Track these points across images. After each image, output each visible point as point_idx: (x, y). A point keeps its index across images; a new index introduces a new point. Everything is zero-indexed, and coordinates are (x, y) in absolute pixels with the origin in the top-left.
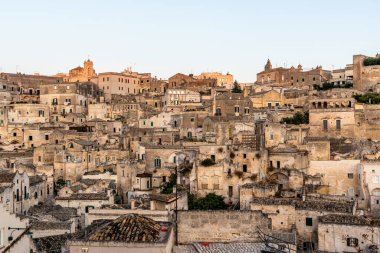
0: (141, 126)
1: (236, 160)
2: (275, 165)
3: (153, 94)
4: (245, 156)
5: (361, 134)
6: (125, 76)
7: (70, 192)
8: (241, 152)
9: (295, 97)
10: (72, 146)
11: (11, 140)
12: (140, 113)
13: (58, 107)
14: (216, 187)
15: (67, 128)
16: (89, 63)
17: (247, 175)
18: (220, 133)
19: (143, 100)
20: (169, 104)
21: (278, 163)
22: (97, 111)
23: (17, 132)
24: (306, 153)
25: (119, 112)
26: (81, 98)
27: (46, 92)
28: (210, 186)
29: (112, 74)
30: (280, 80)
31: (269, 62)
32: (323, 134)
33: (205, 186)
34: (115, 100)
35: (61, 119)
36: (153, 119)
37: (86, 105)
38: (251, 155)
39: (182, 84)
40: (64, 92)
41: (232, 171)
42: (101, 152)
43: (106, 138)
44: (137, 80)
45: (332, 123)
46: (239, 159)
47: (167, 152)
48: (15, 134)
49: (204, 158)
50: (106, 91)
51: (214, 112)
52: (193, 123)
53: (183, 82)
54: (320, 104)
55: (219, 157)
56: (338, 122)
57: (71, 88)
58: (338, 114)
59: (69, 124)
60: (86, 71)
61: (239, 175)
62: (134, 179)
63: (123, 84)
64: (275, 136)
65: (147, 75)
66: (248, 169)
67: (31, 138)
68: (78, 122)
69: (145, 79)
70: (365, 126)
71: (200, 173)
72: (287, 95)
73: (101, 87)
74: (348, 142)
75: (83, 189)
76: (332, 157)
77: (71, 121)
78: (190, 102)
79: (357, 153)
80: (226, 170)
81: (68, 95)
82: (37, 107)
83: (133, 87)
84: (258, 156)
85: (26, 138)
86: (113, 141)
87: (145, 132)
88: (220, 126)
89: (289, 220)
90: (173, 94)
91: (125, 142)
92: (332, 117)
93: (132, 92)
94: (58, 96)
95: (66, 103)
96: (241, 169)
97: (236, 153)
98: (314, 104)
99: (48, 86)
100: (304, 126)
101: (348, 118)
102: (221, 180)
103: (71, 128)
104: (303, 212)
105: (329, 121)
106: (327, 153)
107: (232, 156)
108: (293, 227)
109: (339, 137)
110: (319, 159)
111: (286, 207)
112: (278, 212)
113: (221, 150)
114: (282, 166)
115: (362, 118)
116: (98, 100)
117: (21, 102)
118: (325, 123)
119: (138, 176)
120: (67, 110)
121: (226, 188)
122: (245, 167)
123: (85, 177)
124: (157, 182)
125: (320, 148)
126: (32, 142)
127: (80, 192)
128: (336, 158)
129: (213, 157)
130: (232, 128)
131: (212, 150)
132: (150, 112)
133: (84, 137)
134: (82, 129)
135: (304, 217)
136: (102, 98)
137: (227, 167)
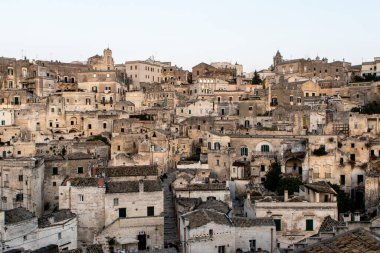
0: (179, 114)
1: (343, 149)
2: (377, 154)
4: (353, 145)
6: (150, 64)
7: (185, 183)
8: (349, 142)
9: (331, 87)
10: (154, 136)
11: (69, 128)
12: (176, 101)
13: (97, 95)
14: (328, 175)
16: (108, 52)
17: (356, 163)
20: (199, 92)
22: (134, 99)
23: (74, 120)
25: (154, 100)
26: (118, 85)
27: (85, 80)
28: (322, 176)
29: (140, 62)
30: (303, 71)
33: (317, 175)
34: (145, 88)
36: (191, 107)
38: (359, 144)
39: (206, 74)
40: (104, 80)
41: (345, 161)
44: (160, 68)
46: (347, 148)
48: (72, 123)
49: (313, 148)
51: (270, 101)
52: (251, 112)
53: (207, 71)
55: (329, 147)
57: (111, 76)
62: (232, 167)
63: (149, 73)
64: (359, 125)
65: (167, 63)
66: (357, 158)
67: (90, 126)
68: (128, 110)
69: (167, 68)
71: (312, 163)
72: (321, 85)
73: (129, 75)
78: (219, 91)
80: (338, 159)
81: (108, 83)
82: (84, 95)
83: (157, 75)
84: (368, 146)
85: (86, 127)
86: (173, 129)
87: (204, 121)
88: (296, 116)
90: (203, 84)
91: (184, 129)
93: (156, 80)
94: (97, 84)
95: (106, 92)
97: (344, 143)
99: (86, 74)
102: (333, 168)
103: (131, 116)
107: (340, 145)
113: (331, 140)
117: (70, 90)
119: (234, 165)
120: (107, 98)
121: (338, 177)
122: (353, 156)
123: (178, 167)
124: (256, 171)
126: (91, 131)
129: (323, 146)
131: (322, 140)
134: (144, 117)
136: (131, 86)
137: (339, 156)
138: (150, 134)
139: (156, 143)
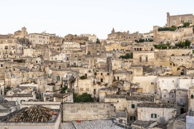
0: (50, 60)
1: (97, 76)
2: (116, 79)
3: (57, 44)
4: (102, 74)
5: (157, 63)
6: (43, 35)
7: (13, 93)
8: (100, 72)
9: (126, 46)
10: (14, 70)
12: (50, 53)
13: (8, 50)
14: (88, 90)
15: (12, 61)
16: (24, 29)
17: (103, 83)
18: (90, 63)
19: (52, 47)
20: (64, 49)
21: (118, 78)
22: (28, 52)
24: (132, 73)
25: (39, 53)
26: (20, 46)
27: (2, 43)
28: (85, 89)
29: (36, 34)
31: (113, 29)
32: (139, 64)
33: (82, 89)
34: (38, 47)
35: (9, 56)
36: (57, 56)
37: (22, 50)
38: (105, 73)
39: (71, 39)
40: (11, 43)
41: (96, 82)
42: (29, 73)
43: (32, 65)
44: (49, 37)
45: (144, 58)
46: (99, 76)
47: (63, 72)
49: (81, 75)
50: (33, 42)
51: (87, 53)
52: (76, 58)
53: (71, 38)
54: (138, 49)
55: (89, 75)
56: (147, 58)
57: (15, 40)
58: (147, 54)
59: (14, 59)
60: (23, 32)
61: (99, 83)
62: (46, 86)
63: (42, 39)
64: (117, 64)
65: (53, 35)
66: (103, 81)
68: (18, 58)
69: (53, 37)
70: (159, 60)
71: (80, 83)
72: (122, 45)
73: (30, 40)
74: (151, 67)
75: (20, 91)
76: (144, 75)
77: (14, 57)
78: (75, 48)
79: (155, 73)
80: (92, 81)
81: (13, 44)
83: (47, 40)
84: (108, 74)
86: (36, 67)
87: (52, 63)
88: (89, 60)
89: (123, 105)
90: (67, 44)
91: (42, 68)
92: (144, 55)
93: (46, 43)
94: (8, 45)
95: (12, 48)
96: (100, 81)
97: (97, 73)
98: (135, 49)
99: (3, 40)
100: (130, 59)
101: (151, 56)
102: (90, 86)
103: (14, 61)
104: (130, 101)
105: (142, 57)
106: (141, 73)
107: (96, 74)
108: (126, 109)
109: (147, 65)
110: (137, 76)
111: (122, 99)
112: (118, 101)
113: (90, 71)
114: (120, 79)
115: (157, 56)
116: (29, 47)
118: (141, 58)
119: (48, 84)
120: (13, 52)
121: (93, 90)
122: (102, 80)
123: (21, 85)
124: (58, 88)
125: (138, 70)
127: (18, 93)
128: (145, 75)
129: (86, 75)
130: (95, 61)
131: (86, 71)
132: (55, 53)
133: (21, 65)
134: (20, 61)
135: (131, 104)
136: (31, 46)
137: (93, 79)
138: (12, 69)
139: (14, 74)
